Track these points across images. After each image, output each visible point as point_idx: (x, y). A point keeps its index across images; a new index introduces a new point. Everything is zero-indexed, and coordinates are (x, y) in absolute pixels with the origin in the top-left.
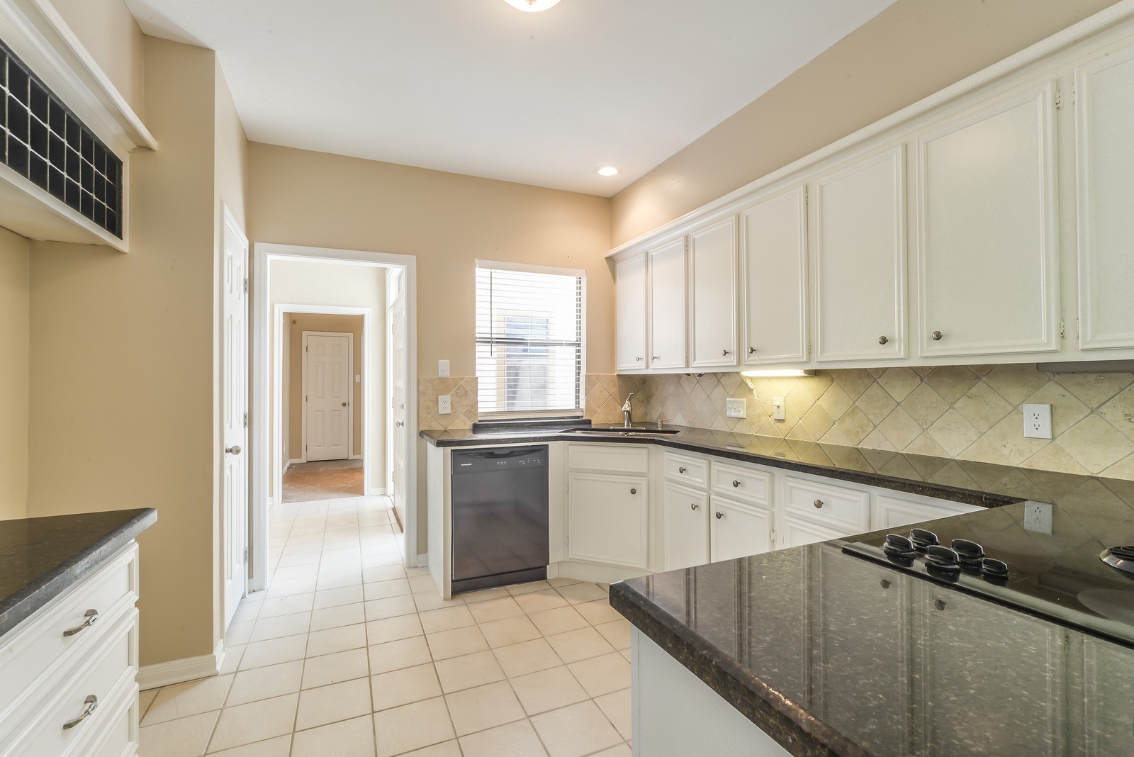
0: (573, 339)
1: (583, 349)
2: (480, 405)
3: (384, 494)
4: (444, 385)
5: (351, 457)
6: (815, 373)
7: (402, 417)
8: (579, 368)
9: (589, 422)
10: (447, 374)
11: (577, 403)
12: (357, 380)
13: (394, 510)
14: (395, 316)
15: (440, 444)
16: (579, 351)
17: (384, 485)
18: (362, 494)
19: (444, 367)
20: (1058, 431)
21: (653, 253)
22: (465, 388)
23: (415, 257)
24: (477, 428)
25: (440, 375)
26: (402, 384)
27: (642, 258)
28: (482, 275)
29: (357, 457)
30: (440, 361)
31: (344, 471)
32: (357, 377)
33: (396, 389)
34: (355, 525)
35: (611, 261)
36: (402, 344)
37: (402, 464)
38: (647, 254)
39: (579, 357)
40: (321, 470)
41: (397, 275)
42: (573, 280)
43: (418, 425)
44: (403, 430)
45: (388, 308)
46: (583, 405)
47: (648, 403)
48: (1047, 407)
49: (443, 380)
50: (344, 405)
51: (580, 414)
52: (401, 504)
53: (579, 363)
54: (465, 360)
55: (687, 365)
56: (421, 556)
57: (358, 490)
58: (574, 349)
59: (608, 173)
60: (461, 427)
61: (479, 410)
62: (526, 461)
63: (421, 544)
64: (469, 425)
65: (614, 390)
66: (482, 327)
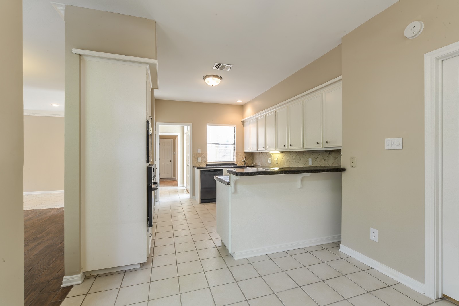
0: (233, 143)
1: (235, 145)
2: (208, 160)
3: (183, 186)
4: (198, 155)
5: (173, 177)
6: (282, 152)
7: (189, 163)
8: (234, 151)
9: (237, 165)
10: (200, 152)
11: (234, 160)
12: (174, 154)
13: (187, 189)
14: (187, 136)
15: (198, 168)
16: (234, 146)
17: (183, 183)
18: (178, 186)
19: (199, 151)
20: (313, 163)
21: (251, 121)
22: (204, 156)
23: (192, 124)
24: (207, 165)
25: (198, 152)
26: (189, 155)
27: (249, 122)
28: (209, 128)
29: (174, 177)
30: (198, 149)
31: (171, 181)
32: (174, 152)
33: (187, 156)
34: (176, 192)
35: (243, 122)
36: (189, 144)
37: (189, 176)
38: (250, 121)
39: (234, 148)
40: (164, 181)
41: (187, 129)
42: (233, 127)
43: (193, 165)
44: (189, 167)
45: (184, 133)
46: (235, 160)
47: (253, 160)
48: (311, 159)
49: (199, 154)
50: (170, 161)
51: (234, 163)
52: (189, 188)
53: (234, 149)
54: (205, 149)
55: (257, 150)
56: (194, 196)
57: (177, 185)
58: (233, 145)
59: (240, 101)
60: (204, 165)
61: (208, 161)
62: (218, 173)
63: (194, 194)
64: (205, 165)
65: (244, 156)
66: (208, 141)
